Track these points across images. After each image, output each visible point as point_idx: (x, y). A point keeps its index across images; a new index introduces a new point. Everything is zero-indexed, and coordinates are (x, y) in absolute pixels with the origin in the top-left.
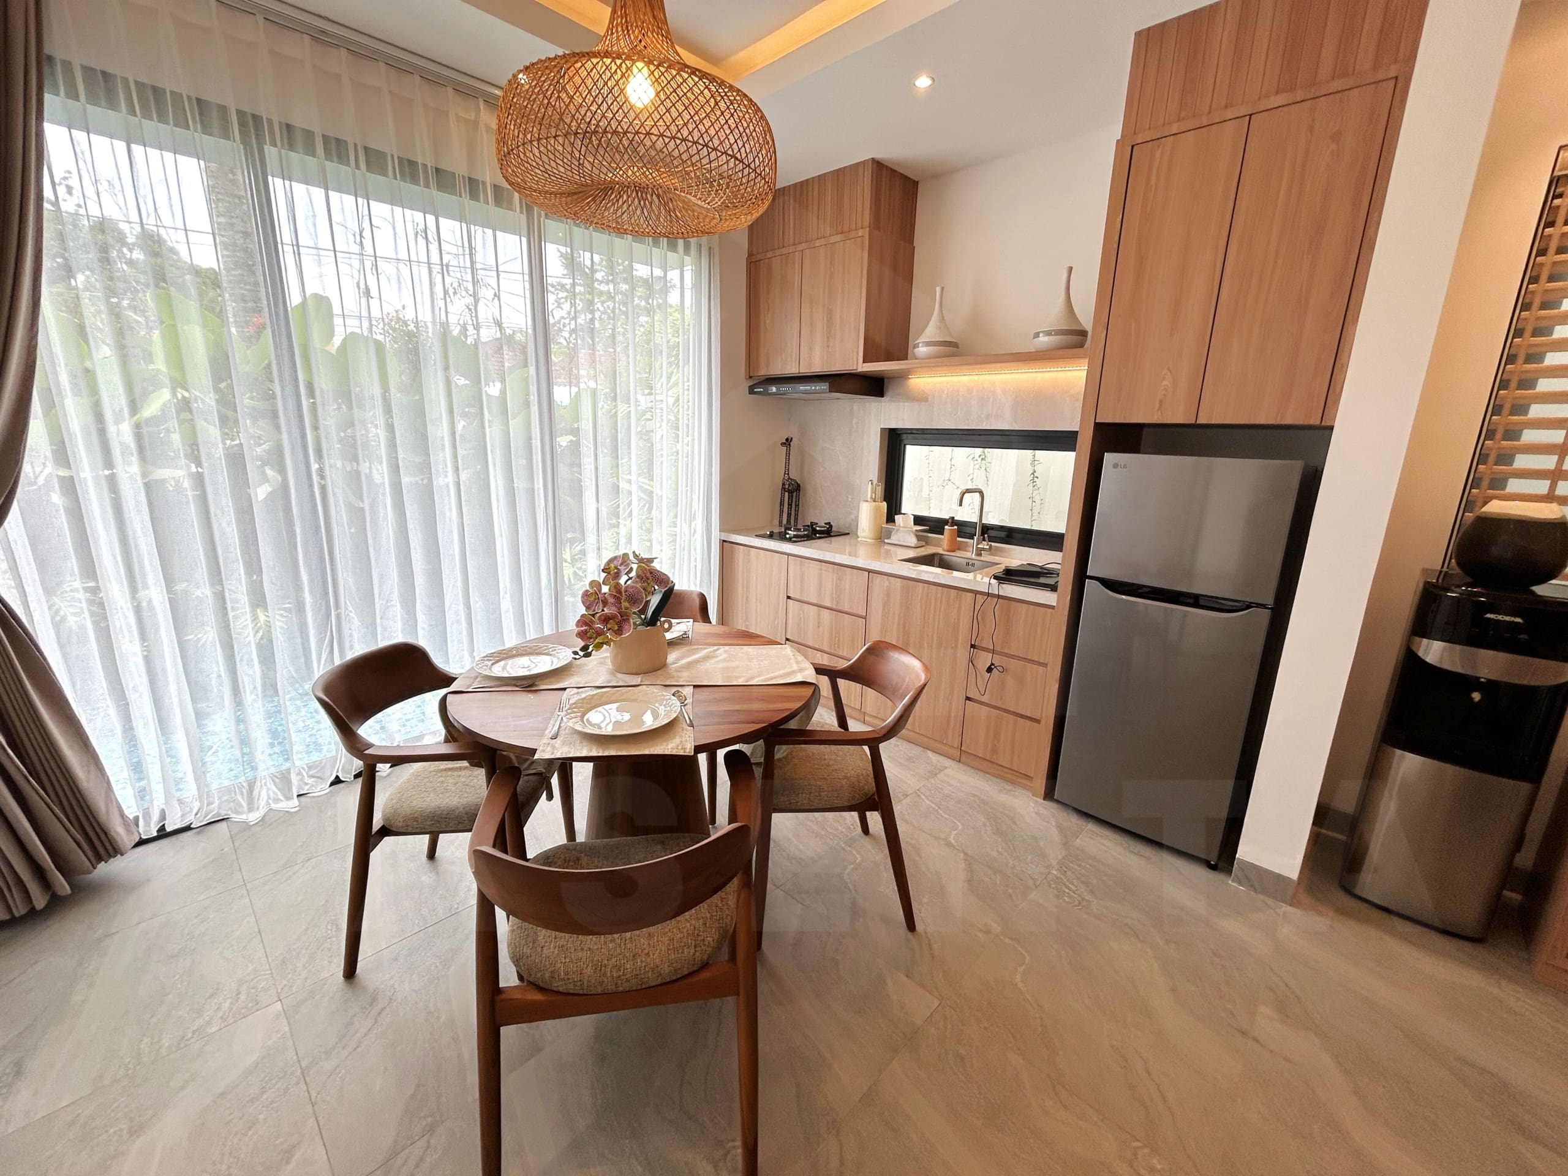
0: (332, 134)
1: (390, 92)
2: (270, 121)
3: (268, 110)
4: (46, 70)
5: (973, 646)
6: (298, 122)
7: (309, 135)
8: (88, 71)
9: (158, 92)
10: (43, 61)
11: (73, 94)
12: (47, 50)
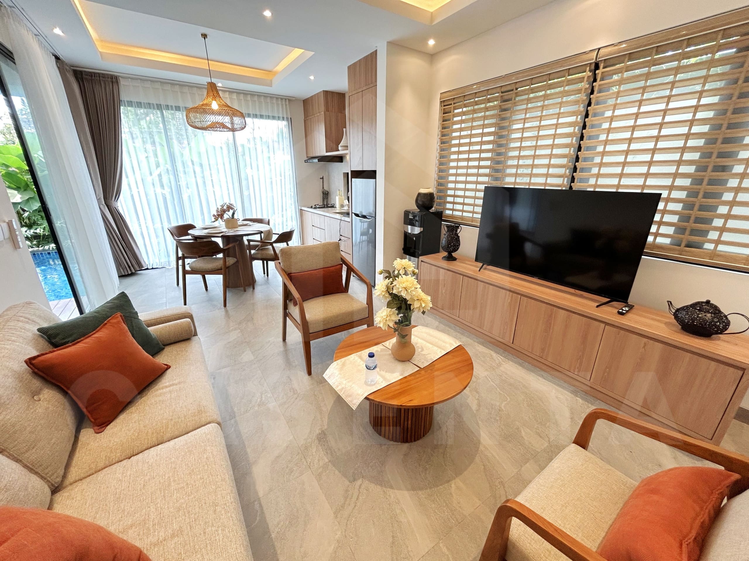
0: (177, 105)
1: (190, 93)
2: (163, 105)
3: (163, 103)
4: (121, 103)
5: (341, 235)
6: (169, 104)
7: (172, 106)
8: (128, 102)
9: (140, 103)
10: (120, 101)
11: (125, 106)
12: (121, 99)
